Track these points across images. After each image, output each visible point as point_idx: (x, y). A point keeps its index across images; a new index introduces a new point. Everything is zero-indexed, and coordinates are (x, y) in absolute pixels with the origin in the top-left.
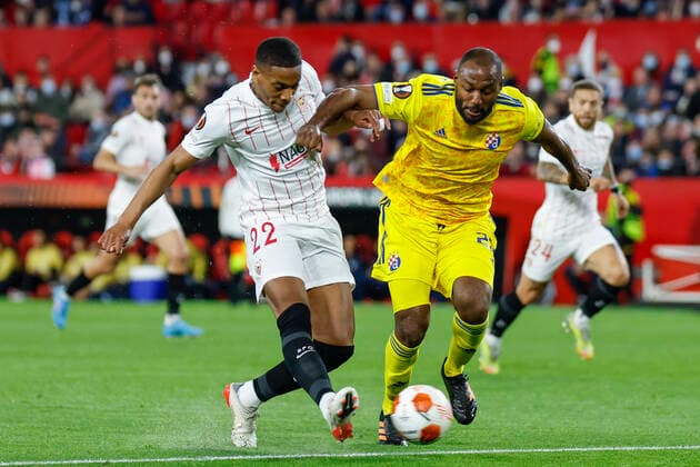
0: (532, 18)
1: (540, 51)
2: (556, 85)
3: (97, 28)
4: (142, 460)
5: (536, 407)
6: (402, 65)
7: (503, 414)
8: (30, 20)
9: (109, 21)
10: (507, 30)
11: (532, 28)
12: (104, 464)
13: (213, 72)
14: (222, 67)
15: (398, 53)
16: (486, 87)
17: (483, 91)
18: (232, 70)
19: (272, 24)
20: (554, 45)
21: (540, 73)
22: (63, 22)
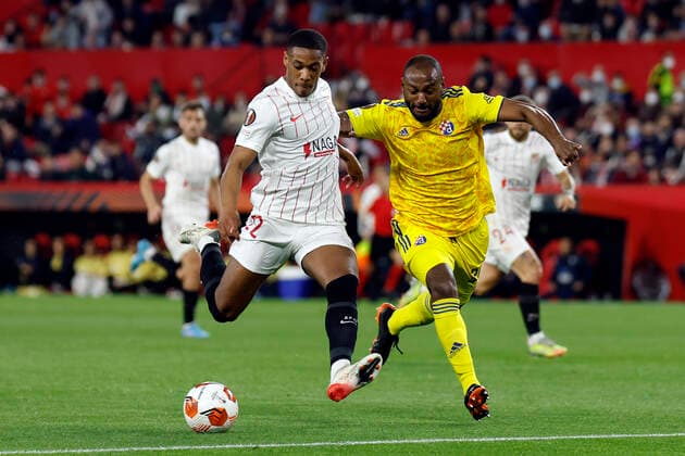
0: (648, 37)
1: (657, 68)
2: (669, 98)
3: (248, 49)
4: (289, 445)
5: (651, 395)
6: (529, 81)
7: (621, 402)
8: (187, 42)
9: (258, 41)
10: (625, 48)
11: (648, 47)
12: (255, 448)
13: (353, 88)
14: (363, 83)
15: (524, 70)
16: (428, 87)
17: (425, 90)
18: (371, 87)
19: (408, 44)
20: (669, 62)
21: (657, 87)
22: (215, 44)
